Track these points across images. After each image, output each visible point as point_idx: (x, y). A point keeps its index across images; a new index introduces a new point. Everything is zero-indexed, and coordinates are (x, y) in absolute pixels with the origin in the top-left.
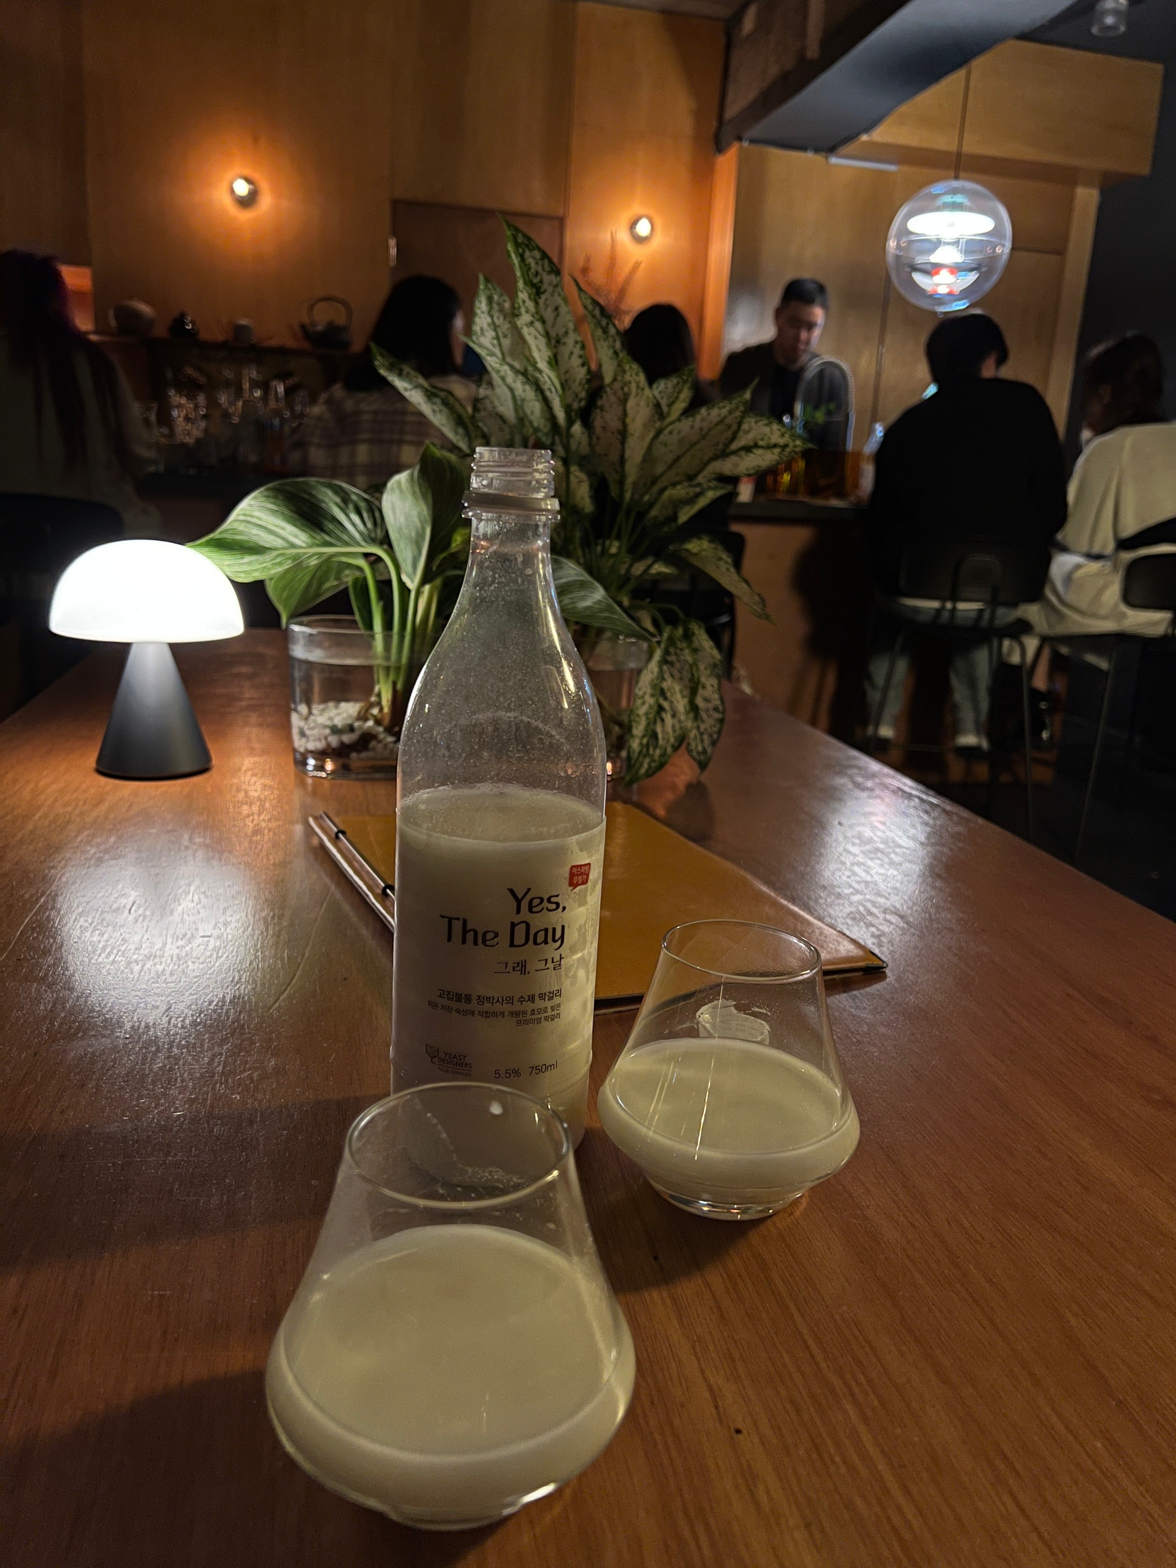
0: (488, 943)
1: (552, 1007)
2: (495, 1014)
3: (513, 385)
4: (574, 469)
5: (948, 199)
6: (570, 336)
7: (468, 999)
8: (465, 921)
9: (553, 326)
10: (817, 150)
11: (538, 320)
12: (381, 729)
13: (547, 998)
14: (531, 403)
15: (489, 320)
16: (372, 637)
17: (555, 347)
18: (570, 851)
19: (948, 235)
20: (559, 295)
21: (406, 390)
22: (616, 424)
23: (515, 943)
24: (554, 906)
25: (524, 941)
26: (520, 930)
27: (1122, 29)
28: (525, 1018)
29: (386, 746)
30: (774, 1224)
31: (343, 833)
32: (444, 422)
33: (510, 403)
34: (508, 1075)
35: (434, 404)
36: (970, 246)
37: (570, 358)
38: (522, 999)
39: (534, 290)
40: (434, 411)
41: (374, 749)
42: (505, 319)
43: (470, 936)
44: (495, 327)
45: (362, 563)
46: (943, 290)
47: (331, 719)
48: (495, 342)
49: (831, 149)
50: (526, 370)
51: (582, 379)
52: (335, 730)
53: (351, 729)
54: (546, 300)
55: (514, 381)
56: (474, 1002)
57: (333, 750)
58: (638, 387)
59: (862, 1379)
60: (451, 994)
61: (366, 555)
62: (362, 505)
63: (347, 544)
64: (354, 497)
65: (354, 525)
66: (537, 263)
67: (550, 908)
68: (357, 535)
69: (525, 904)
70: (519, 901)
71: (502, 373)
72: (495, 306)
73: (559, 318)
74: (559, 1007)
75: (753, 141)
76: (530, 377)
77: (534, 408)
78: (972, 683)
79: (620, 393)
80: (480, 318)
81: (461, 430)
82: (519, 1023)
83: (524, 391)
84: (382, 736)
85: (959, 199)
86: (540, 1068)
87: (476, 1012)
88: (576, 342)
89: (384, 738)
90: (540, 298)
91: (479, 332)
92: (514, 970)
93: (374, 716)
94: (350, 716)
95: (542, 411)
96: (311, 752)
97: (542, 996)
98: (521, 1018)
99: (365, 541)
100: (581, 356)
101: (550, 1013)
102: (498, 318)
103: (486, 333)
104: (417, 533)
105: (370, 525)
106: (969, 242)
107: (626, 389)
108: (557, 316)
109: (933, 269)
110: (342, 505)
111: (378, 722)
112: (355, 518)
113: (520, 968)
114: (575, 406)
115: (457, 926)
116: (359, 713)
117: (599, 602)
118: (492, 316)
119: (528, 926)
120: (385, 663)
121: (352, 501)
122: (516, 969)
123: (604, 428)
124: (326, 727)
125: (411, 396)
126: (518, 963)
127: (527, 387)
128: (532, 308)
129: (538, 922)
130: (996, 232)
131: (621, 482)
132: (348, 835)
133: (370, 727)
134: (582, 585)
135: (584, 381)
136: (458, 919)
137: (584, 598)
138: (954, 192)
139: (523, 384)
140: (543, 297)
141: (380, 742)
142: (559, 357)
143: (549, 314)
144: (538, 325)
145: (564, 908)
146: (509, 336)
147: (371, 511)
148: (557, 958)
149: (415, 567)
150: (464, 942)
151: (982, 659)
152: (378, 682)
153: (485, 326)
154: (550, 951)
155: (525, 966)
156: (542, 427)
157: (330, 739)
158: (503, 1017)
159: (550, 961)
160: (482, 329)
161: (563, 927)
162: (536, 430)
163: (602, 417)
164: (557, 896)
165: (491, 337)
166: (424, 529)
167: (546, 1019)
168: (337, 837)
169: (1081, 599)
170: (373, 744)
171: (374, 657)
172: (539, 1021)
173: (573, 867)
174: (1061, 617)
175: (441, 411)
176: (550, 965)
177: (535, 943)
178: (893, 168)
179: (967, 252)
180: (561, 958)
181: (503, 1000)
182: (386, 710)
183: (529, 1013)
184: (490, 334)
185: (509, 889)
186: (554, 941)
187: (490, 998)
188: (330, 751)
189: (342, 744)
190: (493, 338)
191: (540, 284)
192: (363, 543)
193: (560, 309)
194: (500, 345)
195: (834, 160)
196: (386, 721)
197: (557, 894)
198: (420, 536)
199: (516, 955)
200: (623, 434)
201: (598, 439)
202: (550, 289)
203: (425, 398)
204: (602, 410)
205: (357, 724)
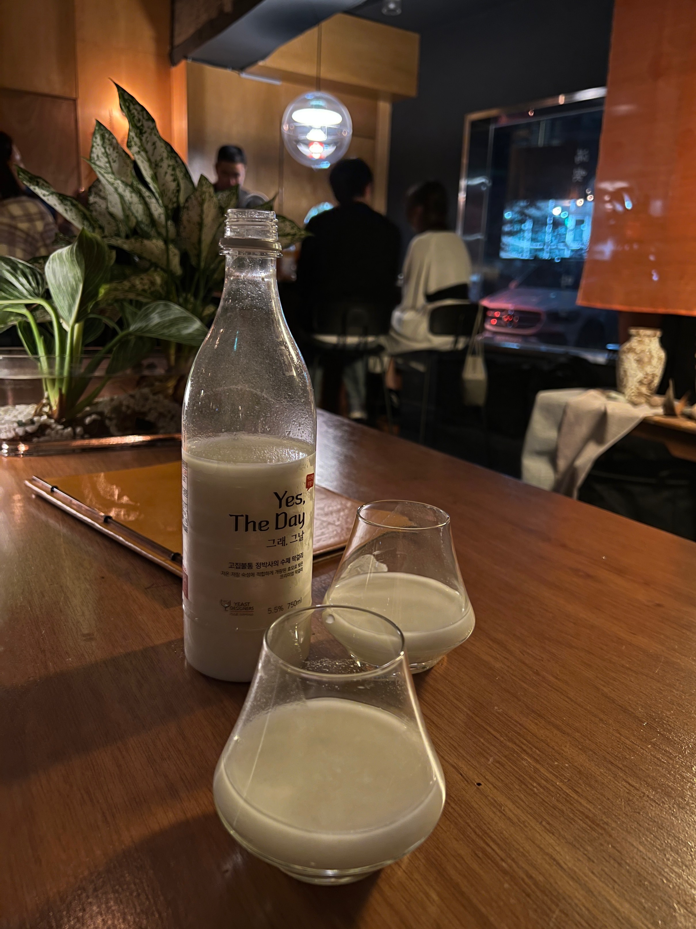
0: (262, 529)
1: (299, 564)
2: (267, 573)
3: (123, 193)
4: (171, 246)
5: (314, 103)
6: (164, 161)
7: (250, 566)
8: (247, 517)
9: (153, 155)
10: (234, 68)
11: (143, 150)
12: (52, 421)
13: (296, 559)
14: (136, 205)
15: (103, 150)
16: (38, 360)
17: (155, 168)
18: (306, 466)
19: (316, 124)
20: (155, 135)
21: (44, 195)
22: (196, 219)
23: (279, 527)
24: (299, 501)
25: (284, 525)
26: (282, 518)
27: (399, 12)
28: (285, 573)
29: (57, 432)
30: (436, 671)
31: (57, 488)
32: (74, 217)
33: (119, 206)
34: (276, 611)
35: (66, 205)
36: (330, 131)
37: (165, 176)
38: (283, 562)
39: (138, 131)
40: (66, 210)
41: (49, 435)
42: (114, 150)
43: (251, 526)
44: (107, 155)
45: (25, 311)
46: (316, 156)
47: (15, 416)
48: (108, 165)
49: (241, 68)
50: (132, 183)
51: (174, 190)
52: (20, 424)
53: (32, 422)
54: (147, 138)
55: (125, 191)
56: (254, 567)
57: (21, 437)
58: (210, 196)
59: (525, 742)
60: (239, 564)
61: (28, 306)
62: (27, 271)
63: (18, 298)
64: (20, 266)
65: (22, 285)
66: (138, 113)
67: (297, 503)
68: (25, 292)
69: (284, 501)
70: (280, 500)
71: (115, 185)
72: (106, 141)
73: (155, 150)
74: (302, 564)
75: (194, 60)
76: (135, 188)
77: (138, 209)
78: (355, 381)
79: (199, 199)
80: (96, 149)
81: (86, 223)
82: (282, 577)
83: (131, 197)
84: (54, 426)
85: (321, 103)
86: (293, 603)
87: (256, 574)
88: (169, 166)
89: (56, 427)
90: (143, 136)
91: (96, 158)
92: (278, 544)
93: (47, 413)
94: (29, 414)
95: (144, 210)
96: (4, 440)
97: (294, 558)
98: (283, 573)
99: (31, 295)
100: (172, 175)
101: (298, 568)
102: (109, 149)
103: (101, 159)
104: (72, 288)
105: (34, 284)
106: (329, 129)
107: (203, 196)
108: (155, 148)
109: (308, 144)
110: (12, 271)
111: (50, 416)
112: (23, 280)
113: (282, 542)
114: (170, 206)
115: (242, 521)
116: (36, 411)
117: (198, 330)
118: (105, 148)
119: (286, 515)
120: (51, 377)
121: (19, 268)
122: (280, 543)
123: (189, 221)
124: (13, 422)
125: (48, 200)
126: (281, 539)
127: (134, 195)
128: (139, 144)
129: (291, 511)
130: (343, 124)
131: (199, 256)
132: (59, 488)
133: (45, 420)
134: (185, 320)
135: (175, 191)
136: (242, 516)
137: (186, 328)
138: (318, 98)
139: (131, 192)
140: (145, 136)
141: (53, 429)
142: (158, 175)
143: (149, 147)
144: (143, 153)
145: (304, 502)
146: (117, 161)
147: (34, 275)
148: (301, 534)
149: (70, 311)
150: (247, 530)
151: (359, 368)
152: (47, 390)
153: (100, 155)
154: (297, 529)
155: (285, 540)
156: (144, 220)
157: (17, 430)
158: (273, 574)
159: (297, 536)
160: (98, 156)
161: (304, 513)
162: (138, 223)
163: (188, 214)
164: (301, 494)
165: (104, 162)
166: (77, 285)
167: (296, 572)
168: (52, 491)
169: (407, 331)
170: (48, 431)
171: (42, 373)
172: (292, 574)
173: (308, 475)
174: (397, 342)
175: (71, 210)
176: (298, 538)
177: (290, 526)
178: (277, 83)
179: (329, 134)
180: (303, 533)
181: (272, 564)
182: (55, 408)
183: (287, 570)
184: (104, 160)
185: (274, 493)
186: (300, 523)
187: (264, 563)
188: (18, 438)
189: (26, 432)
190: (107, 163)
191: (141, 127)
192: (29, 297)
193: (157, 144)
194: (111, 167)
195: (244, 75)
196: (56, 415)
197: (300, 493)
198: (74, 291)
199: (280, 534)
200: (200, 225)
201: (185, 228)
202: (149, 131)
203: (59, 201)
204: (188, 210)
205: (36, 419)
